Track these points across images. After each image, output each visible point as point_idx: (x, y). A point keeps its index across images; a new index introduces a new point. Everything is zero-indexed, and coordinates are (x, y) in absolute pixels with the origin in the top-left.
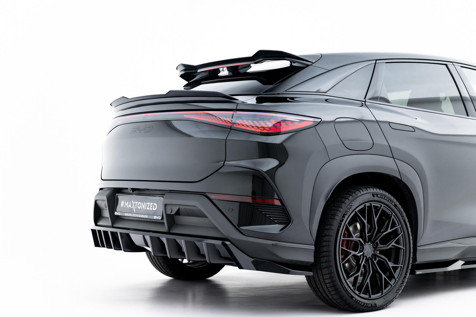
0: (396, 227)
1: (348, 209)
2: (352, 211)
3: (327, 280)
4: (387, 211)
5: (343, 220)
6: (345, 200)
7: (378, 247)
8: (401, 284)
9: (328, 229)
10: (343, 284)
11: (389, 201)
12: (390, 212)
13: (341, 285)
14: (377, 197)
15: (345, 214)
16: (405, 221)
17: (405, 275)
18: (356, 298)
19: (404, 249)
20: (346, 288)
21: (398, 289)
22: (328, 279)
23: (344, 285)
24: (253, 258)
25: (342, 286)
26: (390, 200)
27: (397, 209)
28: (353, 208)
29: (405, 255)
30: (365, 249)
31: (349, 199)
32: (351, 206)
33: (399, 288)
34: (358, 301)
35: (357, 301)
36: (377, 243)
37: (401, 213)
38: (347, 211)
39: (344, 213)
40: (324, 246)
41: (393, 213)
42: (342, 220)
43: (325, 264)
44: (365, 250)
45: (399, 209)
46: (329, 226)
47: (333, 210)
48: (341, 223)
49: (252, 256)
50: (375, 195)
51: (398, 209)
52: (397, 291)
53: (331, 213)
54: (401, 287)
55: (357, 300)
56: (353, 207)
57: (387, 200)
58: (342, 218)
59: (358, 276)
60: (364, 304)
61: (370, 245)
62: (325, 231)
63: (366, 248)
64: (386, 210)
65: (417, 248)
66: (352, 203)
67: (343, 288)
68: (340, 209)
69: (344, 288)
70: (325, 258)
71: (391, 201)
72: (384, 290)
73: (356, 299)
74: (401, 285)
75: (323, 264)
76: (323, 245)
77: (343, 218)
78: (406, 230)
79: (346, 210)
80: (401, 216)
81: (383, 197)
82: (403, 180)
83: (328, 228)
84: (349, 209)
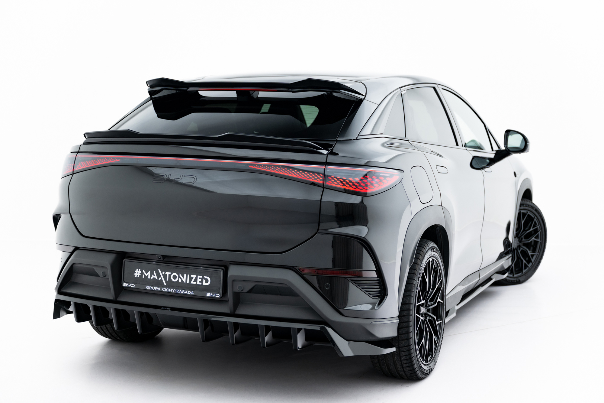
3: (404, 352)
13: (416, 356)
22: (406, 352)
43: (404, 336)
70: (405, 329)
75: (402, 336)
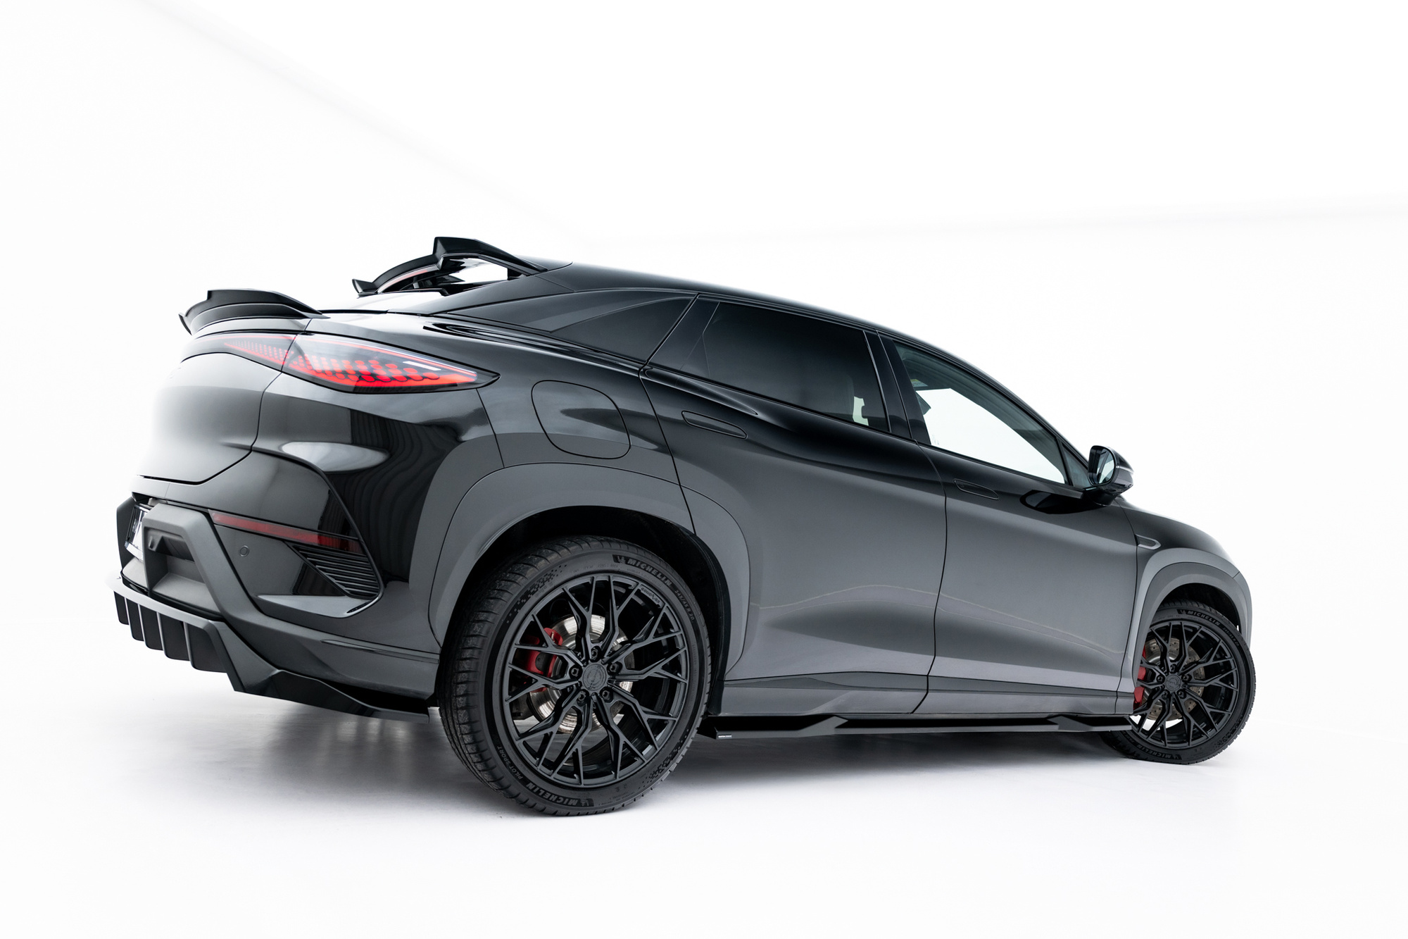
0: (672, 633)
1: (541, 580)
2: (553, 586)
4: (651, 598)
5: (522, 604)
6: (538, 562)
7: (622, 672)
8: (667, 759)
9: (481, 621)
10: (503, 749)
11: (659, 576)
12: (659, 599)
13: (498, 751)
14: (626, 563)
15: (532, 591)
16: (694, 623)
17: (680, 740)
18: (538, 785)
19: (686, 684)
20: (510, 760)
21: (658, 770)
23: (505, 751)
24: (279, 668)
25: (500, 755)
26: (660, 574)
27: (676, 595)
28: (556, 581)
29: (687, 697)
30: (585, 674)
31: (549, 559)
32: (551, 575)
33: (661, 767)
34: (542, 792)
35: (539, 792)
36: (620, 665)
37: (686, 606)
38: (537, 587)
39: (529, 589)
40: (466, 659)
41: (665, 604)
42: (519, 603)
44: (586, 677)
45: (682, 595)
46: (485, 615)
47: (506, 580)
48: (515, 610)
49: (278, 664)
50: (621, 558)
51: (679, 595)
52: (655, 773)
53: (500, 585)
54: (666, 766)
55: (538, 789)
56: (555, 578)
57: (653, 573)
58: (519, 600)
59: (552, 733)
60: (558, 799)
61: (599, 666)
62: (476, 624)
63: (587, 672)
64: (650, 594)
65: (725, 683)
66: (554, 569)
67: (502, 759)
68: (519, 580)
69: (506, 760)
71: (662, 576)
72: (621, 769)
73: (536, 787)
74: (667, 762)
76: (464, 657)
77: (522, 601)
78: (696, 644)
79: (535, 583)
80: (686, 611)
81: (642, 566)
82: (697, 535)
83: (482, 618)
84: (544, 582)
